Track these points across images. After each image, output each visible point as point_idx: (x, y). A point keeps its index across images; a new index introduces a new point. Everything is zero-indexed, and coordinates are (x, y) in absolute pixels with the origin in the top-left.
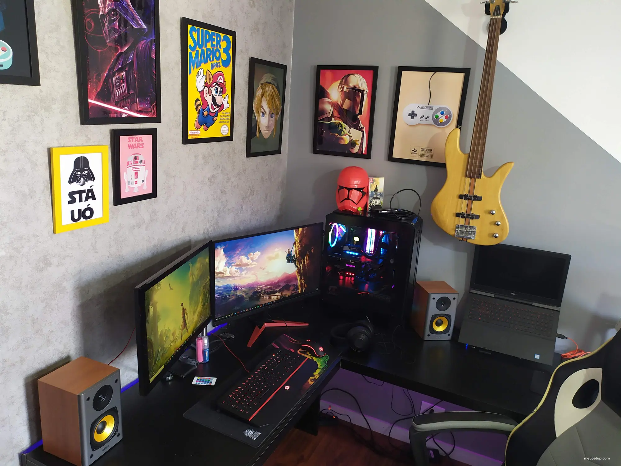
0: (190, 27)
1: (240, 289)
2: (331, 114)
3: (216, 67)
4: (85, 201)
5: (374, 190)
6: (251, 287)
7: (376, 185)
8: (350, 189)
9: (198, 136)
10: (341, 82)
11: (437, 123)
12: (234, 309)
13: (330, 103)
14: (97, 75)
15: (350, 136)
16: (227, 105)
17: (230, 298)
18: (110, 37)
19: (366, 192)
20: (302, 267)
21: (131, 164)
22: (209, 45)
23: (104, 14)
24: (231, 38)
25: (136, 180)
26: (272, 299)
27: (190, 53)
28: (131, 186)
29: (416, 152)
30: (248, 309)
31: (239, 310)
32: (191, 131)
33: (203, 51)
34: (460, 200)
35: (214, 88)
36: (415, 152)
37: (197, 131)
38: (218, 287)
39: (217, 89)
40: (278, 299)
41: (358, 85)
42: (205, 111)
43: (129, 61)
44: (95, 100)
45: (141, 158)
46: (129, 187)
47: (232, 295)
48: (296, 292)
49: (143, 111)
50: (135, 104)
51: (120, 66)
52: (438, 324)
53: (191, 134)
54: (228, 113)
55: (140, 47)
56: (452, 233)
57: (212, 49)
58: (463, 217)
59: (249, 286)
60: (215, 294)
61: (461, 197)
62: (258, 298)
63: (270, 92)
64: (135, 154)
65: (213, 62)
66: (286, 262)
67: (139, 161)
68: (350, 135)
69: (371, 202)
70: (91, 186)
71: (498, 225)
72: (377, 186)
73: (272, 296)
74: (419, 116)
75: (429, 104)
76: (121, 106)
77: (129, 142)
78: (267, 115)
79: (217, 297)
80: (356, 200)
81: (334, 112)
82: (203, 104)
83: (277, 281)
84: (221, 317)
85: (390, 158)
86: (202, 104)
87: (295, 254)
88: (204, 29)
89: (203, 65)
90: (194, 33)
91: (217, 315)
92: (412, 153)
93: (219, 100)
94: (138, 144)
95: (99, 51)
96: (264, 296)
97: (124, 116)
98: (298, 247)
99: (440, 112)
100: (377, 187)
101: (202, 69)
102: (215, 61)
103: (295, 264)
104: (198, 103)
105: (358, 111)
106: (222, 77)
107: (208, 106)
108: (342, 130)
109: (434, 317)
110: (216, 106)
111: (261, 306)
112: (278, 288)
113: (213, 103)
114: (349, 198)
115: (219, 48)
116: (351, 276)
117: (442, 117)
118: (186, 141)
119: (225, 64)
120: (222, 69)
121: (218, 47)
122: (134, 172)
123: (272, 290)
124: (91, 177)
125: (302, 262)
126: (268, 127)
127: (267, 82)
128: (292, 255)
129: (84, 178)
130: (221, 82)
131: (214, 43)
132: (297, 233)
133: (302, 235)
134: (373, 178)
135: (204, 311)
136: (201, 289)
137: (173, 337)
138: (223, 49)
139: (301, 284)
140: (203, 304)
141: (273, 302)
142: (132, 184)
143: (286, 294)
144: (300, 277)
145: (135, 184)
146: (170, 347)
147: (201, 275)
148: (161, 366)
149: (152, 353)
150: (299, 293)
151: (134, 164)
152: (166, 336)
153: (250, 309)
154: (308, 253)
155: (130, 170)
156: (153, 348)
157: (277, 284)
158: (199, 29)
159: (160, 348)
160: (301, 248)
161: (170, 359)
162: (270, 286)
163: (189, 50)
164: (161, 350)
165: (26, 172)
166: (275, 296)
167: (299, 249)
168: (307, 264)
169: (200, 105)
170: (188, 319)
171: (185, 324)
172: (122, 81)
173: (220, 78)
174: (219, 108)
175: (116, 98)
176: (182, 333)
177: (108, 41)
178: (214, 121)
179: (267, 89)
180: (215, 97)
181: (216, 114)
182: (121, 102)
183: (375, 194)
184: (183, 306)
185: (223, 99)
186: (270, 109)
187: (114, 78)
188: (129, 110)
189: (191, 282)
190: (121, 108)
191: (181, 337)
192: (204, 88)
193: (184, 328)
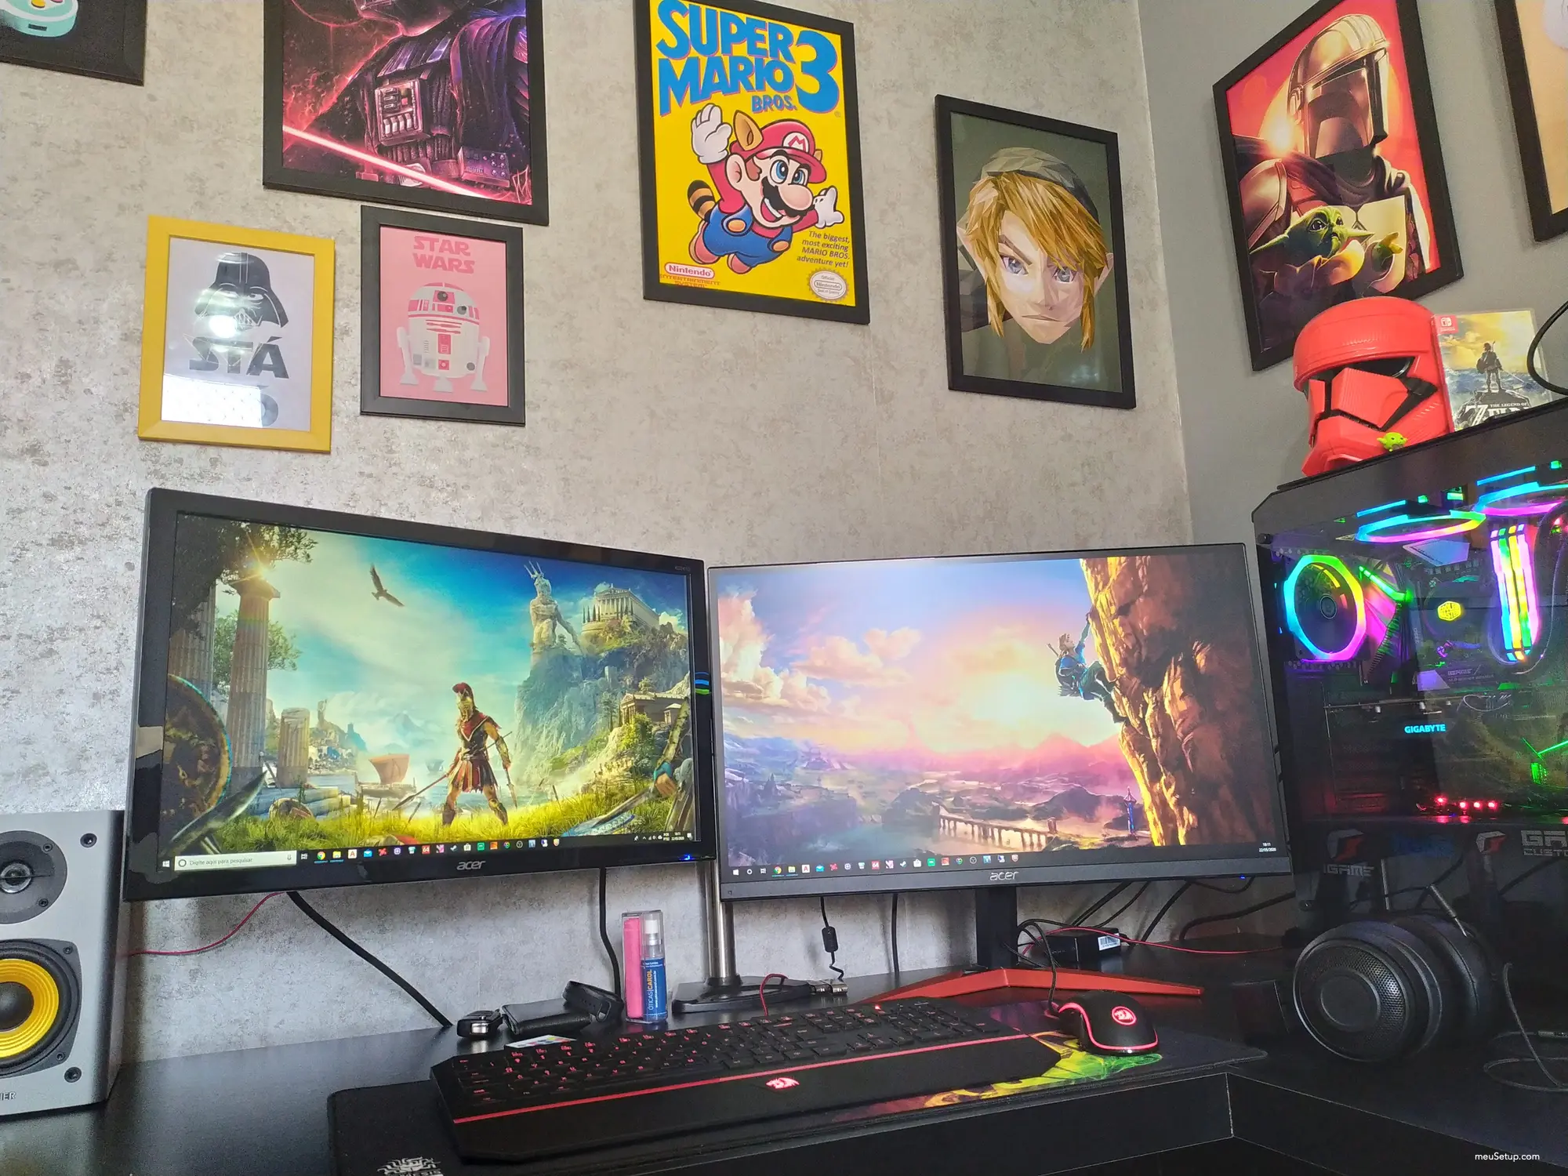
1: (837, 766)
2: (1283, 205)
3: (774, 106)
4: (249, 374)
5: (1475, 367)
6: (885, 766)
8: (1331, 372)
9: (708, 282)
10: (1294, 85)
12: (811, 846)
14: (319, 77)
16: (832, 210)
17: (791, 798)
18: (369, 0)
19: (1431, 376)
20: (1155, 726)
21: (426, 309)
24: (835, 40)
25: (445, 357)
26: (1004, 844)
27: (665, 66)
28: (426, 370)
30: (883, 864)
31: (839, 857)
32: (672, 265)
33: (715, 65)
35: (769, 161)
37: (702, 269)
38: (736, 739)
39: (784, 165)
40: (1036, 849)
41: (1349, 50)
42: (731, 217)
43: (434, 57)
44: (307, 131)
45: (461, 299)
46: (417, 373)
47: (802, 788)
48: (1131, 838)
49: (480, 184)
50: (451, 161)
51: (401, 67)
53: (672, 272)
54: (845, 240)
55: (471, 34)
57: (752, 59)
59: (880, 764)
60: (724, 768)
62: (930, 824)
63: (1040, 203)
64: (440, 285)
65: (761, 94)
66: (1059, 691)
67: (456, 307)
68: (1362, 232)
70: (273, 339)
72: (1487, 346)
73: (1000, 828)
76: (400, 159)
77: (415, 247)
78: (1037, 271)
79: (732, 781)
80: (1376, 413)
81: (1291, 190)
82: (722, 199)
83: (1016, 765)
84: (756, 868)
86: (717, 198)
87: (1102, 662)
88: (719, 10)
89: (717, 97)
90: (676, 17)
91: (739, 857)
93: (794, 195)
94: (451, 261)
95: (332, 26)
96: (955, 820)
97: (407, 184)
98: (1114, 633)
100: (1495, 349)
101: (714, 106)
102: (770, 92)
103: (1110, 705)
104: (703, 192)
105: (1371, 133)
106: (801, 137)
107: (747, 207)
108: (1330, 235)
110: (783, 212)
111: (946, 862)
112: (1029, 799)
113: (767, 202)
114: (1334, 408)
115: (782, 58)
118: (655, 290)
119: (818, 103)
120: (802, 114)
121: (778, 56)
122: (438, 333)
123: (996, 803)
124: (273, 312)
125: (1146, 706)
126: (1050, 309)
127: (1018, 172)
128: (1088, 664)
130: (802, 148)
131: (760, 45)
132: (1099, 577)
133: (1129, 585)
134: (1458, 317)
135: (644, 799)
136: (624, 702)
137: (384, 781)
138: (803, 64)
139: (1161, 805)
140: (630, 764)
141: (1008, 856)
142: (427, 364)
143: (1078, 836)
144: (1145, 770)
145: (441, 367)
146: (355, 806)
147: (621, 651)
148: (268, 845)
149: (205, 756)
150: (1157, 844)
151: (436, 312)
152: (325, 749)
153: (890, 864)
154: (1179, 669)
155: (418, 324)
156: (216, 743)
157: (1024, 779)
158: (699, 9)
159: (274, 770)
160: (1132, 638)
161: (344, 851)
162: (985, 782)
163: (657, 55)
164: (279, 783)
165: (77, 268)
166: (1019, 834)
167: (1121, 642)
168: (1182, 714)
169: (712, 198)
170: (505, 767)
171: (481, 775)
172: (404, 101)
173: (796, 139)
174: (798, 218)
175: (381, 137)
176: (452, 796)
177: (363, 7)
178: (774, 251)
179: (1021, 190)
180: (777, 187)
181: (787, 233)
182: (400, 147)
183: (1489, 383)
184: (472, 697)
185: (814, 198)
186: (1047, 251)
187: (377, 92)
188: (428, 173)
189: (541, 642)
190: (397, 162)
191: (449, 813)
192: (727, 158)
193: (475, 787)
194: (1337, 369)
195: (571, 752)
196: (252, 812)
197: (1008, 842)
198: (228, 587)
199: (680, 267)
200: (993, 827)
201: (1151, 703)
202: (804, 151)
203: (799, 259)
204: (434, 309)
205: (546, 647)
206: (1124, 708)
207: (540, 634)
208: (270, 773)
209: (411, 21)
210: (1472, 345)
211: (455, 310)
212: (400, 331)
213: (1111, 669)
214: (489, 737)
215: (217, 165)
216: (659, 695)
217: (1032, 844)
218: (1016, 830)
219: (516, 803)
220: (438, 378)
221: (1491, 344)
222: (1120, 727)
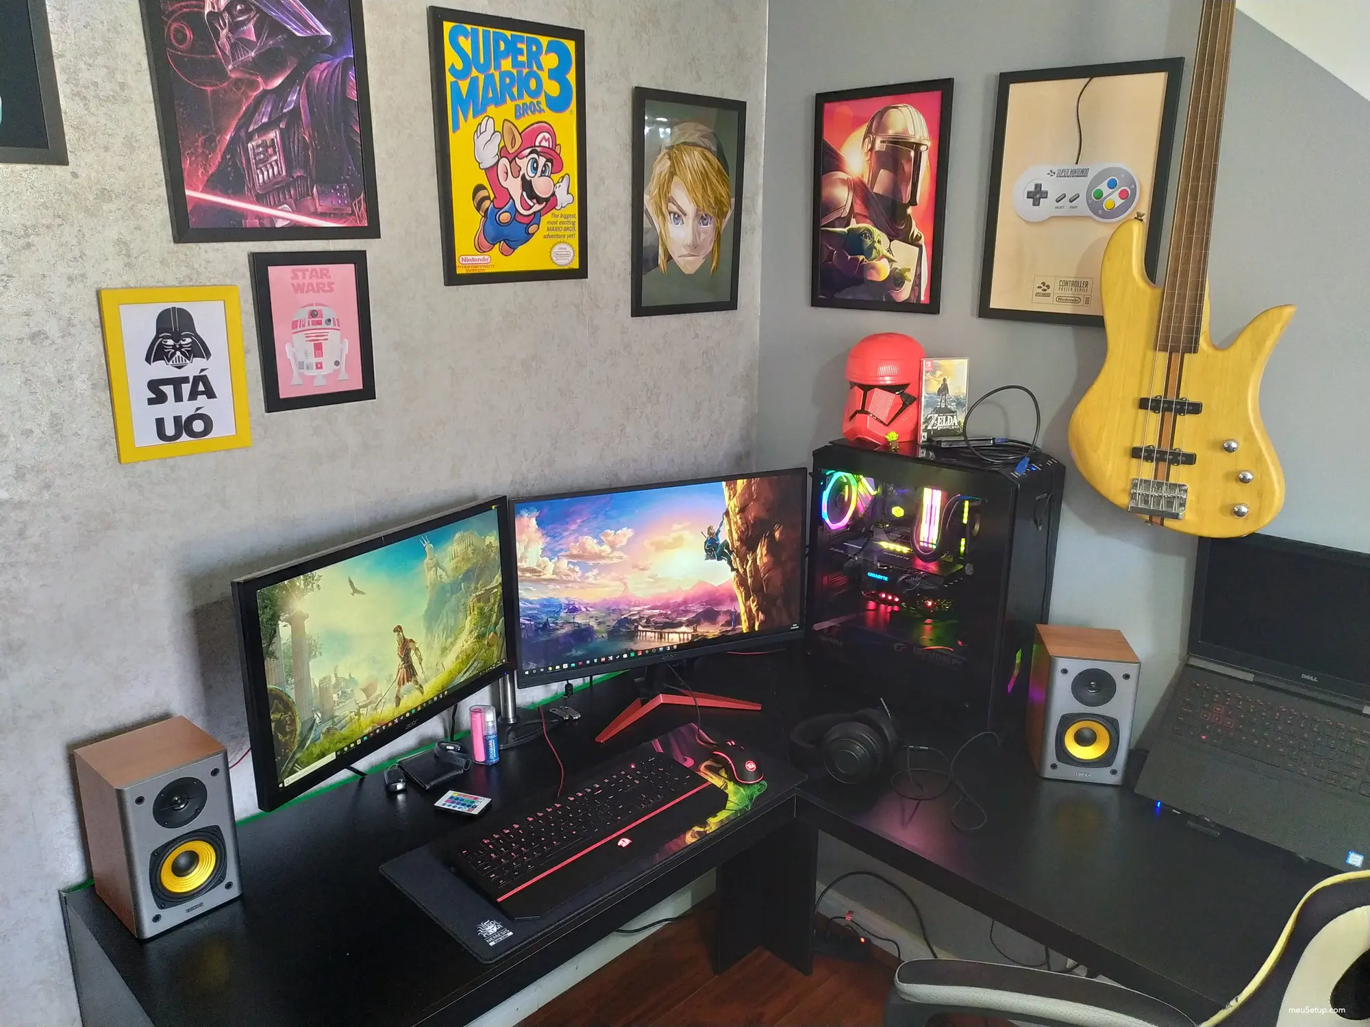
0: (448, 26)
1: (584, 610)
2: (848, 210)
3: (529, 112)
4: (189, 400)
5: (937, 392)
6: (610, 608)
8: (867, 388)
9: (486, 267)
10: (869, 132)
11: (1100, 212)
12: (569, 654)
13: (845, 182)
14: (205, 140)
15: (890, 261)
16: (566, 197)
17: (558, 630)
18: (234, 59)
20: (751, 571)
21: (304, 326)
22: (507, 64)
23: (216, 10)
24: (571, 45)
25: (319, 360)
26: (670, 640)
27: (455, 85)
28: (307, 373)
29: (1048, 291)
30: (607, 659)
31: (583, 658)
32: (464, 257)
33: (489, 79)
34: (1142, 412)
35: (526, 160)
36: (1044, 290)
37: (481, 257)
38: (527, 601)
39: (536, 161)
40: (686, 641)
41: (906, 131)
42: (501, 211)
43: (289, 106)
44: (203, 191)
45: (327, 313)
46: (302, 376)
47: (564, 623)
48: (733, 630)
49: (330, 214)
50: (309, 198)
51: (265, 120)
52: (1082, 740)
53: (464, 262)
54: (574, 216)
55: (314, 79)
56: (1123, 500)
57: (515, 72)
58: (1149, 458)
59: (607, 606)
60: (519, 617)
61: (1143, 404)
62: (632, 635)
63: (696, 167)
64: (312, 305)
65: (520, 103)
66: (705, 557)
67: (323, 320)
68: (891, 256)
69: (927, 421)
70: (202, 370)
71: (1244, 481)
72: (945, 380)
73: (669, 633)
74: (1052, 196)
75: (1077, 163)
76: (272, 203)
77: (292, 278)
78: (689, 220)
79: (524, 624)
80: (884, 415)
81: (854, 203)
82: (495, 197)
83: (680, 599)
84: (537, 669)
85: (985, 310)
86: (492, 197)
87: (729, 542)
88: (492, 30)
89: (491, 110)
90: (462, 40)
91: (527, 664)
92: (1037, 295)
93: (542, 186)
94: (318, 284)
95: (209, 89)
96: (646, 631)
97: (279, 224)
98: (736, 523)
99: (1107, 181)
100: (948, 382)
101: (489, 117)
102: (527, 99)
103: (730, 563)
104: (482, 194)
105: (906, 198)
106: (547, 136)
107: (511, 200)
108: (872, 247)
109: (1067, 721)
110: (535, 201)
111: (640, 654)
112: (685, 616)
113: (524, 194)
114: (865, 409)
115: (535, 68)
116: (892, 603)
117: (1109, 195)
118: (452, 278)
119: (557, 105)
120: (549, 116)
121: (532, 67)
122: (313, 342)
123: (668, 620)
124: (199, 350)
125: (748, 561)
126: (695, 247)
127: (685, 143)
128: (721, 542)
129: (183, 353)
130: (547, 145)
131: (520, 58)
132: (731, 492)
133: (747, 496)
134: (935, 361)
135: (484, 650)
136: (471, 600)
137: (368, 697)
138: (550, 70)
139: (749, 611)
140: (476, 635)
141: (672, 647)
142: (308, 368)
143: (707, 632)
144: (743, 595)
145: (317, 368)
146: (357, 717)
147: (468, 571)
148: (323, 755)
149: (289, 722)
150: (744, 631)
151: (311, 327)
152: (340, 693)
153: (611, 658)
154: (766, 540)
155: (299, 339)
156: (292, 713)
157: (681, 607)
158: (477, 30)
159: (320, 715)
160: (745, 526)
161: (355, 742)
162: (663, 610)
163: (449, 78)
164: (323, 721)
165: (47, 338)
166: (678, 635)
167: (739, 528)
168: (765, 564)
169: (488, 198)
170: (420, 664)
171: (410, 672)
172: (270, 151)
173: (544, 138)
174: (545, 203)
175: (257, 187)
176: (399, 691)
177: (230, 67)
178: (530, 234)
179: (684, 158)
180: (531, 181)
181: (536, 218)
182: (271, 194)
183: (941, 402)
184: (402, 632)
185: (554, 185)
186: (697, 204)
187: (250, 145)
188: (293, 212)
189: (431, 584)
190: (271, 207)
191: (398, 700)
192: (499, 160)
193: (408, 681)
194: (872, 387)
195: (450, 640)
196: (314, 741)
197: (672, 640)
198: (285, 623)
199: (469, 257)
200: (665, 632)
201: (750, 560)
202: (549, 148)
203: (545, 237)
204: (309, 325)
205: (434, 585)
207: (430, 578)
208: (318, 717)
209: (268, 77)
210: (938, 379)
211: (323, 322)
212: (288, 347)
213: (732, 543)
214: (412, 651)
215: (136, 228)
216: (487, 588)
217: (684, 639)
218: (676, 633)
219: (426, 681)
220: (313, 377)
221: (946, 377)
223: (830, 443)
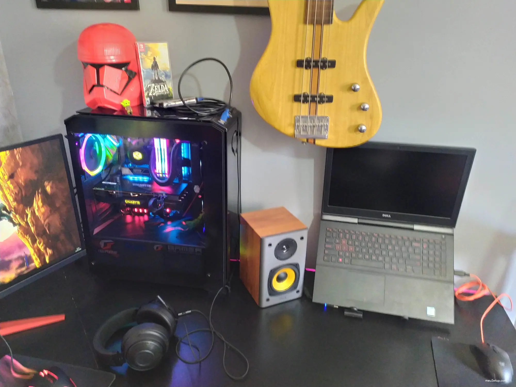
5: (151, 68)
7: (152, 58)
8: (98, 67)
19: (136, 71)
20: (32, 222)
34: (298, 70)
48: (27, 269)
52: (280, 279)
56: (289, 131)
58: (305, 101)
61: (299, 64)
69: (148, 89)
71: (364, 109)
72: (154, 59)
80: (116, 87)
85: (172, 6)
100: (157, 60)
103: (11, 220)
114: (101, 83)
116: (143, 214)
125: (27, 215)
133: (12, 164)
134: (145, 44)
139: (38, 252)
143: (4, 279)
144: (30, 241)
150: (38, 266)
154: (40, 195)
160: (17, 188)
167: (12, 192)
168: (43, 214)
183: (155, 75)
194: (102, 65)
201: (29, 213)
206: (18, 220)
210: (150, 58)
213: (9, 205)
221: (155, 57)
222: (17, 228)
223: (77, 112)
